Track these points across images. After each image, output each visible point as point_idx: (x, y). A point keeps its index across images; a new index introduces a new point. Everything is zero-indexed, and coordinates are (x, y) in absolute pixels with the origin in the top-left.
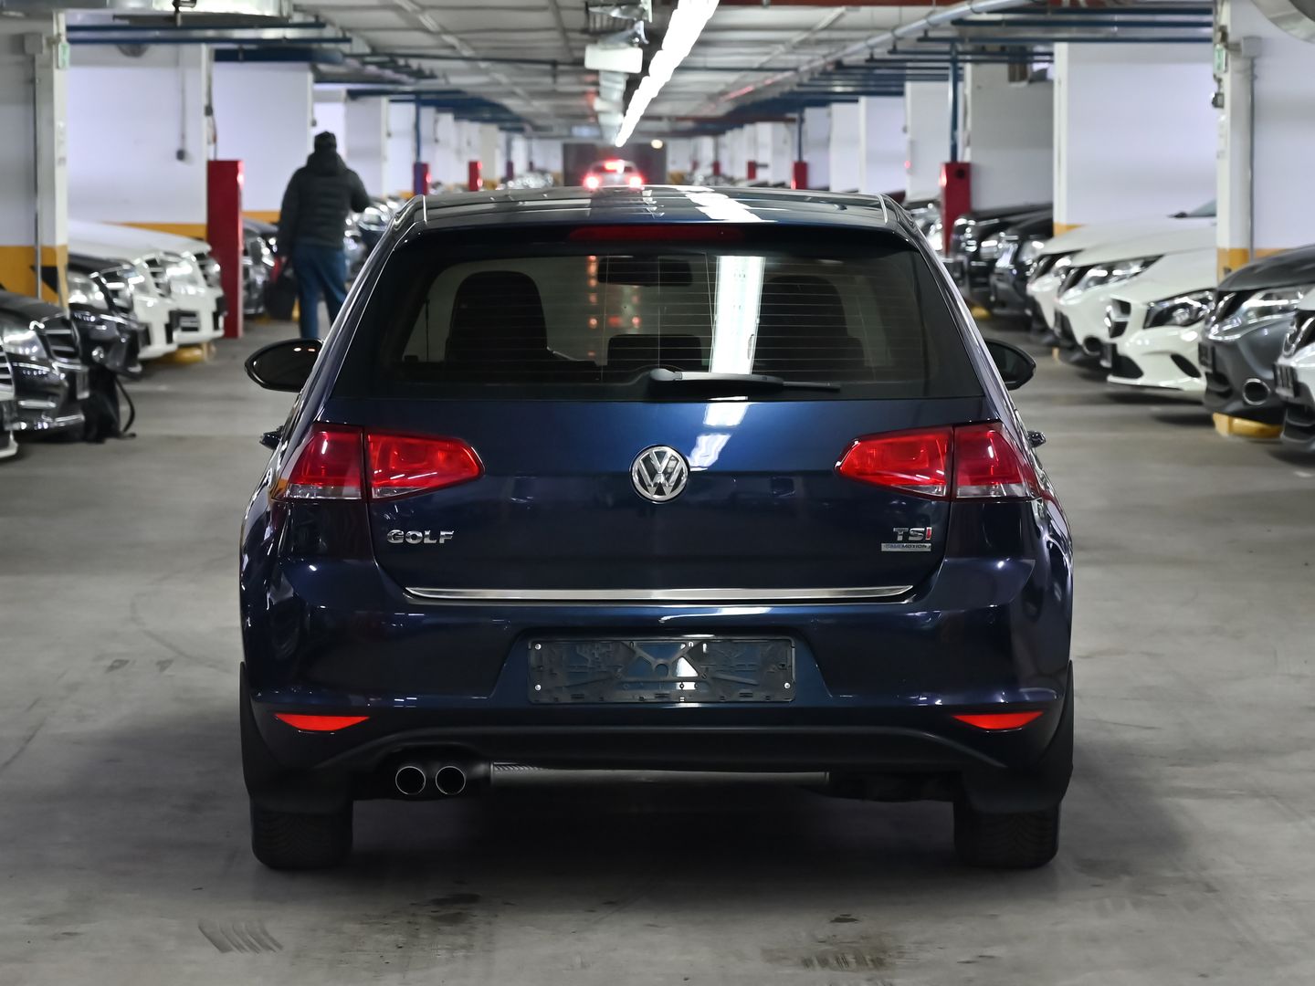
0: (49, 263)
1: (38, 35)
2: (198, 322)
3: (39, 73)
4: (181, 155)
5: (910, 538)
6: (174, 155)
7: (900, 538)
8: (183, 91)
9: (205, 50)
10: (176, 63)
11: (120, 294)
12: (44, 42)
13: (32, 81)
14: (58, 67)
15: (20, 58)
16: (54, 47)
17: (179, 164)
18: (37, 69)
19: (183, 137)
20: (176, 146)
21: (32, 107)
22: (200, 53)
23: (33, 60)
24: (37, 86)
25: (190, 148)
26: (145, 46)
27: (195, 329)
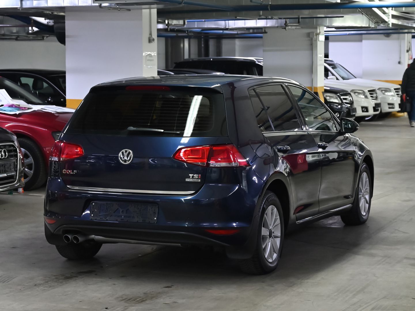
0: (315, 91)
1: (313, 33)
2: (394, 106)
3: (314, 42)
4: (399, 63)
5: (194, 178)
6: (398, 63)
7: (191, 177)
8: (400, 46)
9: (410, 35)
10: (398, 39)
11: (347, 99)
12: (315, 34)
13: (312, 44)
14: (319, 41)
15: (309, 39)
16: (318, 36)
17: (399, 65)
18: (313, 41)
19: (400, 58)
20: (398, 61)
21: (312, 52)
22: (405, 36)
23: (312, 39)
24: (313, 46)
25: (402, 61)
26: (391, 34)
27: (393, 108)
